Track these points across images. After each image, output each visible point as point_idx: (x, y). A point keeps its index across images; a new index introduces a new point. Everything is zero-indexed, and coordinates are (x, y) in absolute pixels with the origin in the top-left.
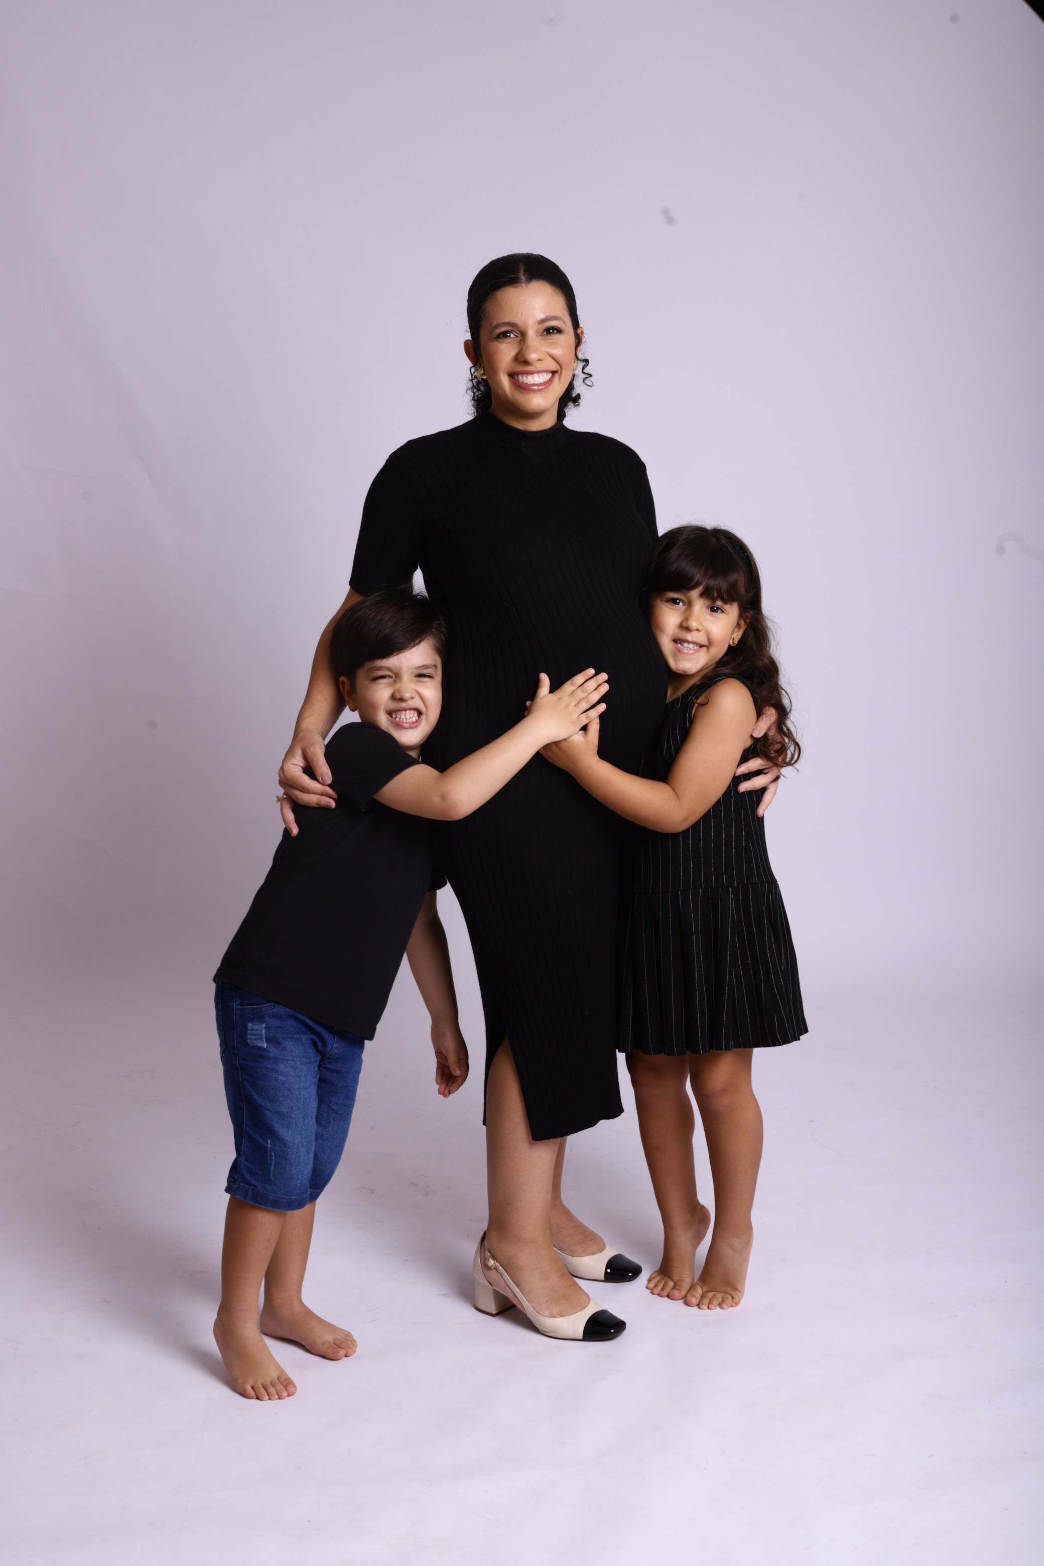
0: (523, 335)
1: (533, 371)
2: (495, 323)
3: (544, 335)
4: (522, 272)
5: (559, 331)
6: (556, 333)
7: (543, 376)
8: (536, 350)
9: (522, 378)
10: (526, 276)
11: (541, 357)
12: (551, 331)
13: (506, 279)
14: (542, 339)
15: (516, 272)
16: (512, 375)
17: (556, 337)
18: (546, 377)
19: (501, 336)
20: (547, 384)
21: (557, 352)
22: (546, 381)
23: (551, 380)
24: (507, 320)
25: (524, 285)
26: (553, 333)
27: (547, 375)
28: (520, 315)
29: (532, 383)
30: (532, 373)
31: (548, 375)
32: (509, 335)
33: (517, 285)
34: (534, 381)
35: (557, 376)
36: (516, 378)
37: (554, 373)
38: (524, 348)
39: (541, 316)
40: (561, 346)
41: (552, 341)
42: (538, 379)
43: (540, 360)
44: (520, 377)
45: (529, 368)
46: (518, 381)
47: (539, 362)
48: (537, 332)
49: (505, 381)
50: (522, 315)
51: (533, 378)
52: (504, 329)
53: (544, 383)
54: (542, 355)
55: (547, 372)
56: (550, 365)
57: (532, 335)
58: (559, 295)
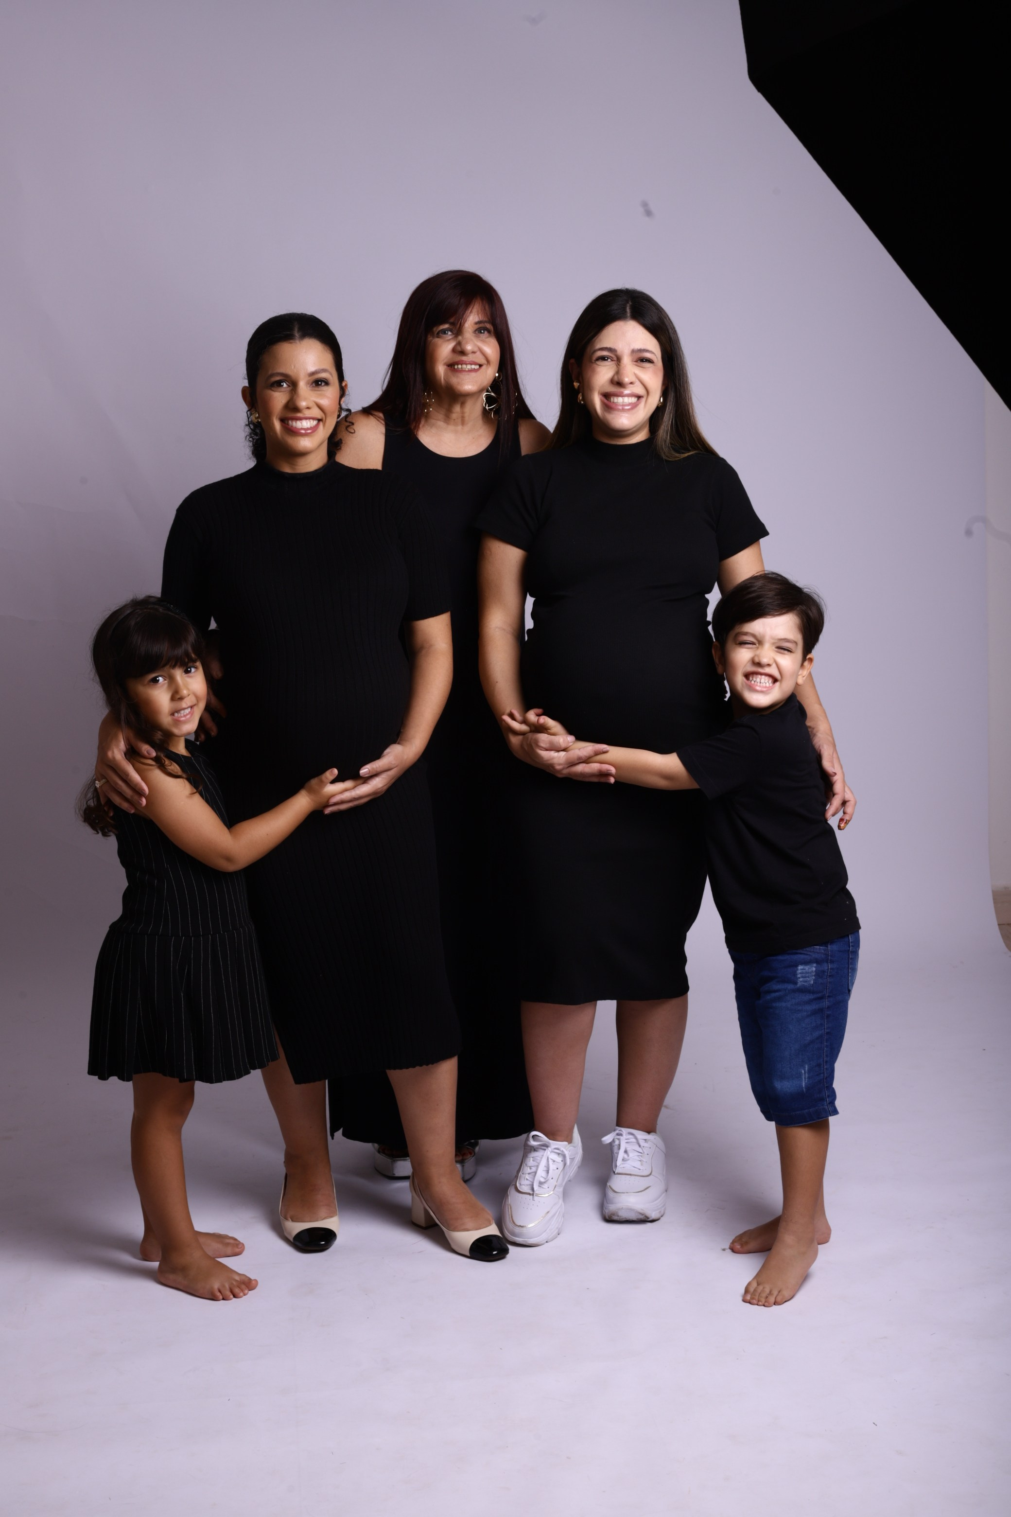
0: (294, 385)
1: (301, 417)
2: (270, 372)
3: (313, 387)
4: (296, 329)
5: (326, 382)
6: (324, 385)
7: (310, 421)
8: (305, 399)
9: (292, 423)
10: (300, 334)
11: (309, 406)
12: (320, 383)
13: (282, 335)
14: (312, 390)
15: (292, 329)
16: (283, 420)
17: (325, 388)
18: (314, 423)
19: (275, 385)
20: (314, 429)
21: (325, 402)
22: (313, 426)
23: (317, 426)
24: (281, 370)
25: (297, 341)
26: (321, 385)
29: (301, 427)
30: (300, 419)
32: (282, 384)
33: (291, 341)
34: (302, 426)
35: (321, 423)
36: (286, 422)
37: (319, 420)
38: (295, 397)
39: (312, 369)
40: (328, 397)
41: (320, 392)
42: (306, 424)
43: (308, 408)
44: (290, 422)
45: (299, 415)
46: (288, 424)
47: (307, 410)
48: (307, 383)
49: (277, 425)
50: (294, 367)
51: (301, 423)
52: (278, 378)
53: (311, 428)
54: (311, 404)
55: (314, 419)
56: (317, 413)
57: (303, 386)
58: (328, 351)
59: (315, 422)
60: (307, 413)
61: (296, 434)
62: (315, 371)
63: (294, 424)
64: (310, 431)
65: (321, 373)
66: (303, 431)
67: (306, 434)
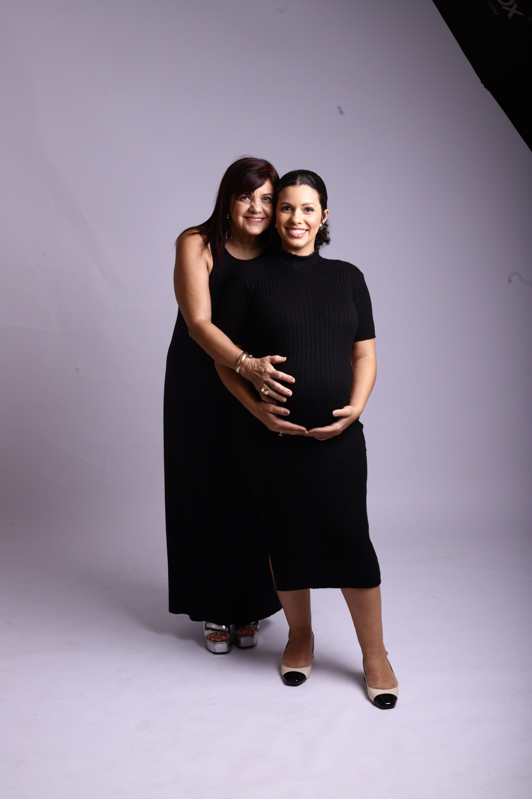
0: (293, 210)
1: (296, 228)
2: (282, 201)
3: (305, 211)
4: (298, 179)
5: (312, 210)
7: (301, 231)
8: (299, 218)
10: (300, 182)
11: (300, 222)
12: (309, 210)
13: (290, 182)
14: (303, 213)
15: (296, 179)
16: (287, 229)
17: (311, 212)
19: (285, 209)
21: (311, 220)
22: (302, 233)
24: (288, 201)
25: (298, 186)
26: (310, 211)
32: (288, 209)
33: (294, 186)
34: (296, 232)
35: (307, 232)
37: (307, 230)
38: (293, 217)
41: (308, 215)
42: (298, 232)
44: (290, 230)
45: (295, 227)
47: (299, 224)
48: (302, 210)
49: (284, 230)
50: (294, 200)
52: (285, 205)
53: (301, 234)
54: (302, 221)
55: (303, 229)
56: (305, 227)
57: (299, 211)
58: (315, 193)
59: (304, 231)
60: (300, 226)
61: (293, 237)
62: (307, 203)
63: (292, 231)
64: (301, 235)
65: (309, 204)
66: (296, 235)
67: (298, 238)
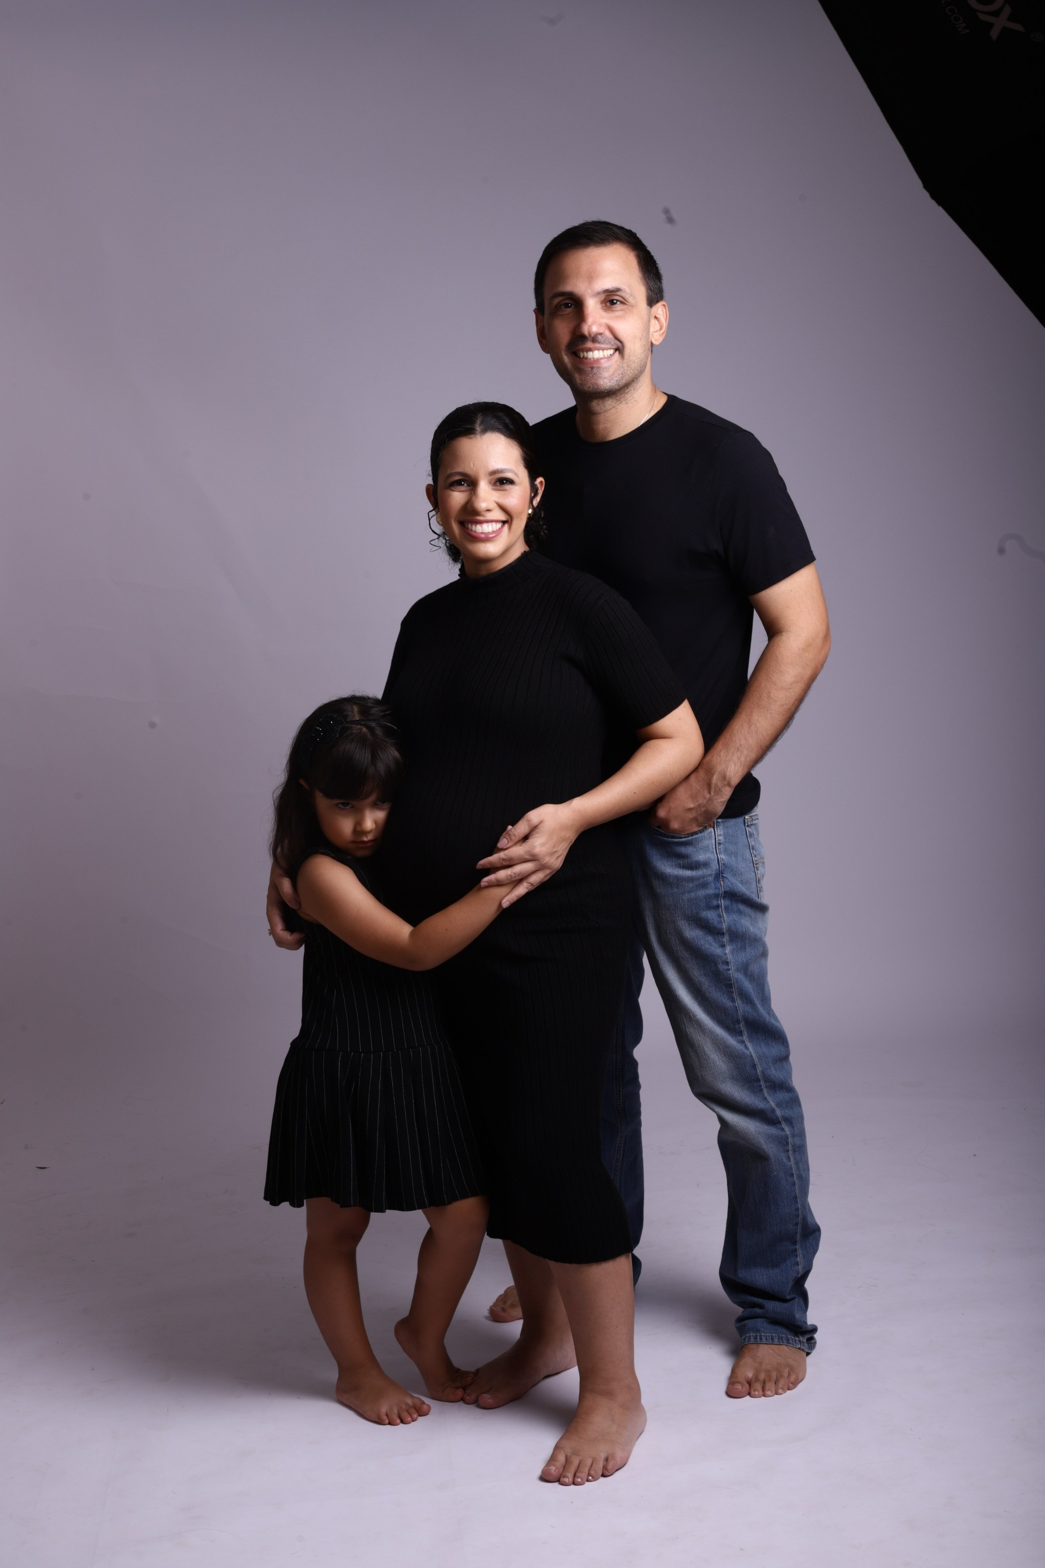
0: (473, 484)
2: (449, 472)
3: (496, 486)
4: (478, 422)
5: (511, 482)
6: (508, 484)
7: (492, 525)
8: (484, 501)
9: (472, 526)
10: (481, 427)
11: (490, 508)
13: (463, 429)
14: (493, 490)
15: (473, 422)
16: (462, 524)
17: (508, 487)
19: (455, 484)
20: (498, 532)
21: (510, 503)
22: (495, 530)
23: (501, 529)
24: (460, 470)
25: (478, 436)
26: (506, 483)
27: (496, 525)
28: (472, 465)
29: (481, 532)
30: (481, 522)
31: (498, 524)
32: (463, 483)
33: (472, 436)
34: (482, 530)
35: (506, 526)
36: (466, 525)
37: (504, 522)
38: (474, 498)
39: (495, 466)
40: (514, 497)
41: (504, 492)
42: (487, 528)
43: (488, 510)
44: (470, 525)
45: (479, 518)
46: (468, 529)
47: (488, 512)
48: (490, 483)
49: (456, 528)
50: (474, 465)
51: (482, 527)
52: (457, 478)
53: (493, 532)
54: (492, 506)
55: (496, 521)
56: (499, 515)
57: (484, 487)
58: (514, 447)
59: (498, 526)
61: (476, 539)
62: (499, 469)
63: (474, 528)
64: (493, 535)
65: (505, 472)
66: (483, 536)
67: (487, 539)
